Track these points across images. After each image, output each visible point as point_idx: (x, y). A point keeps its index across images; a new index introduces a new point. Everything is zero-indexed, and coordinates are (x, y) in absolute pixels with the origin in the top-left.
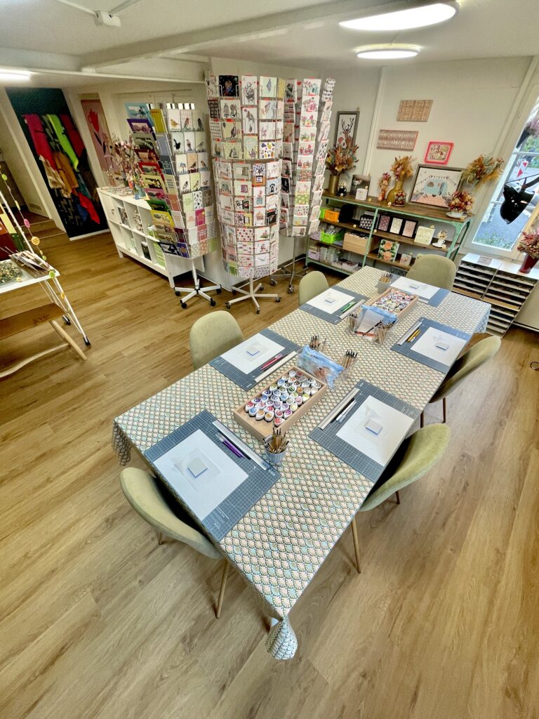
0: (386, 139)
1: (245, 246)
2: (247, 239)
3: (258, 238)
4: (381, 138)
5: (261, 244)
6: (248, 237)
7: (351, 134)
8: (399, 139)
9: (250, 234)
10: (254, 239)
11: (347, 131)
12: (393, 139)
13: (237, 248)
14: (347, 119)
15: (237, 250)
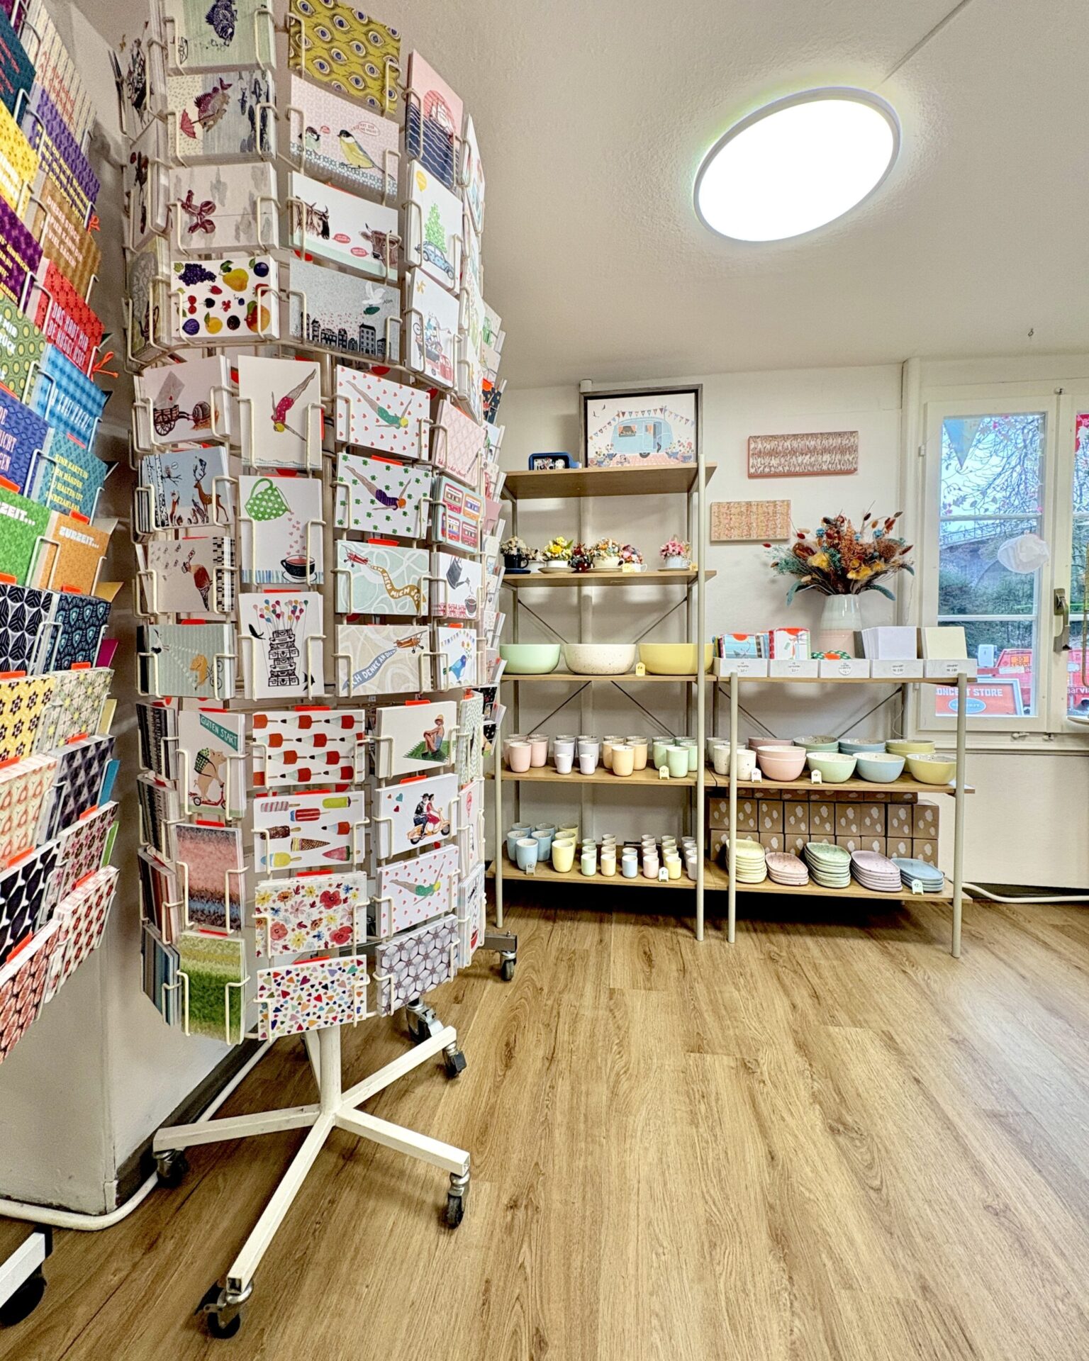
0: (773, 453)
1: (308, 815)
2: (325, 773)
3: (395, 760)
4: (755, 454)
5: (413, 793)
6: (333, 758)
8: (811, 451)
9: (345, 743)
10: (372, 769)
13: (248, 836)
15: (249, 850)
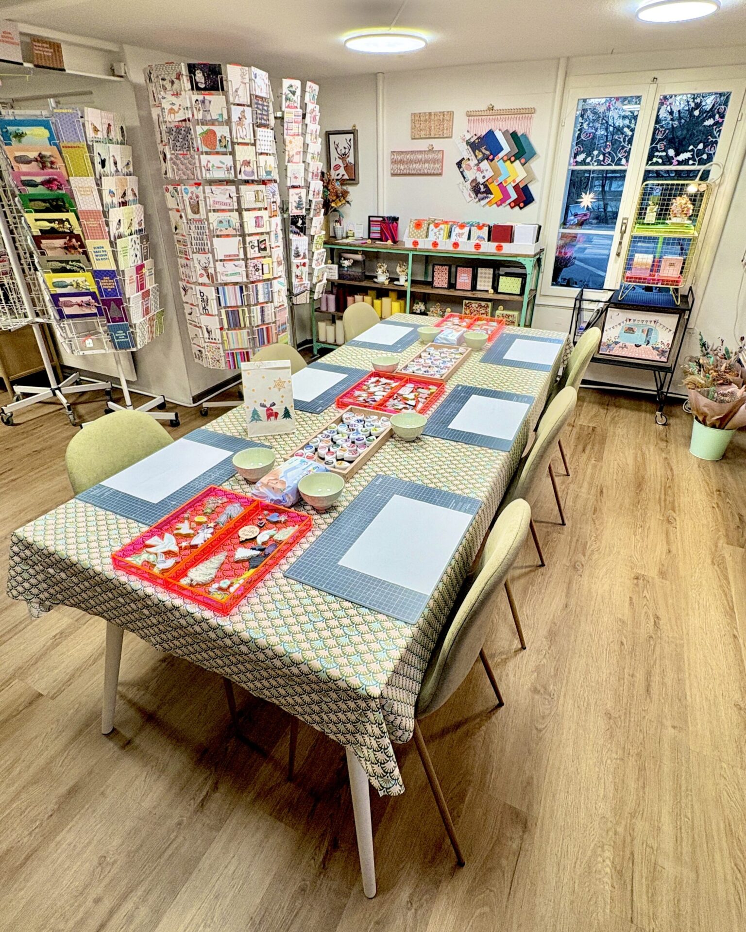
0: (401, 162)
4: (394, 162)
7: (351, 159)
8: (419, 161)
11: (344, 157)
12: (411, 162)
14: (341, 141)
